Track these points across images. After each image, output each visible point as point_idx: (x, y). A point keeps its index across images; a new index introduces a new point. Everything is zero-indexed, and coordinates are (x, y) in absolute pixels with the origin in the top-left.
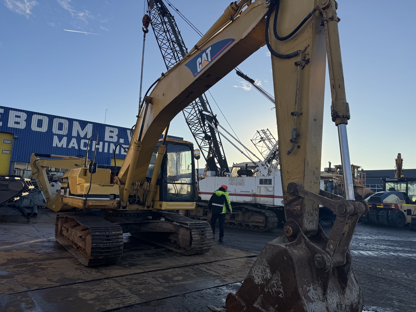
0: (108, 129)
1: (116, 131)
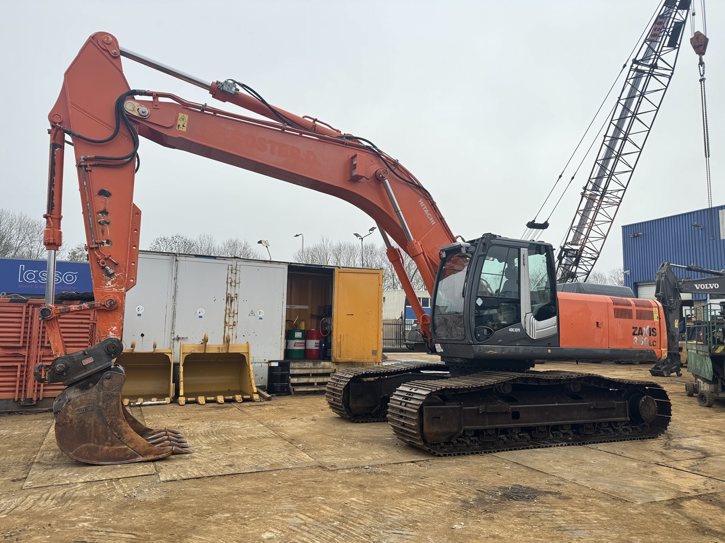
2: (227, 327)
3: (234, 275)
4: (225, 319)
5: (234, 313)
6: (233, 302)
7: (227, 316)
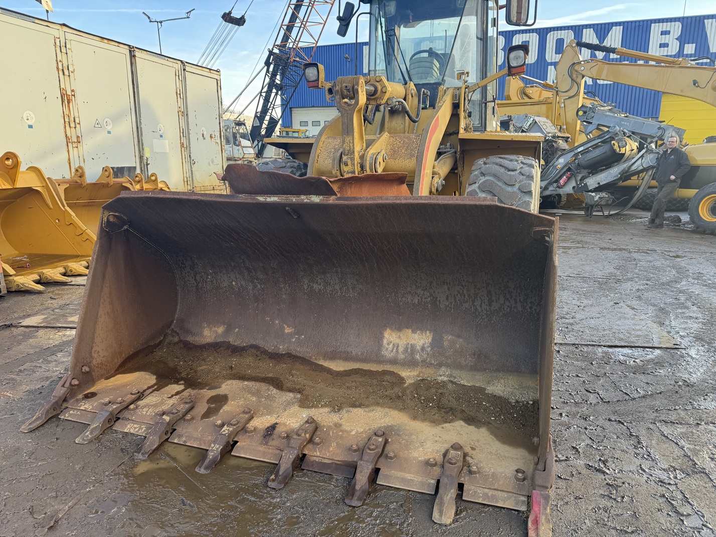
0: (657, 28)
1: (676, 29)
2: (70, 145)
3: (64, 56)
4: (66, 133)
5: (75, 121)
6: (71, 104)
7: (67, 126)
